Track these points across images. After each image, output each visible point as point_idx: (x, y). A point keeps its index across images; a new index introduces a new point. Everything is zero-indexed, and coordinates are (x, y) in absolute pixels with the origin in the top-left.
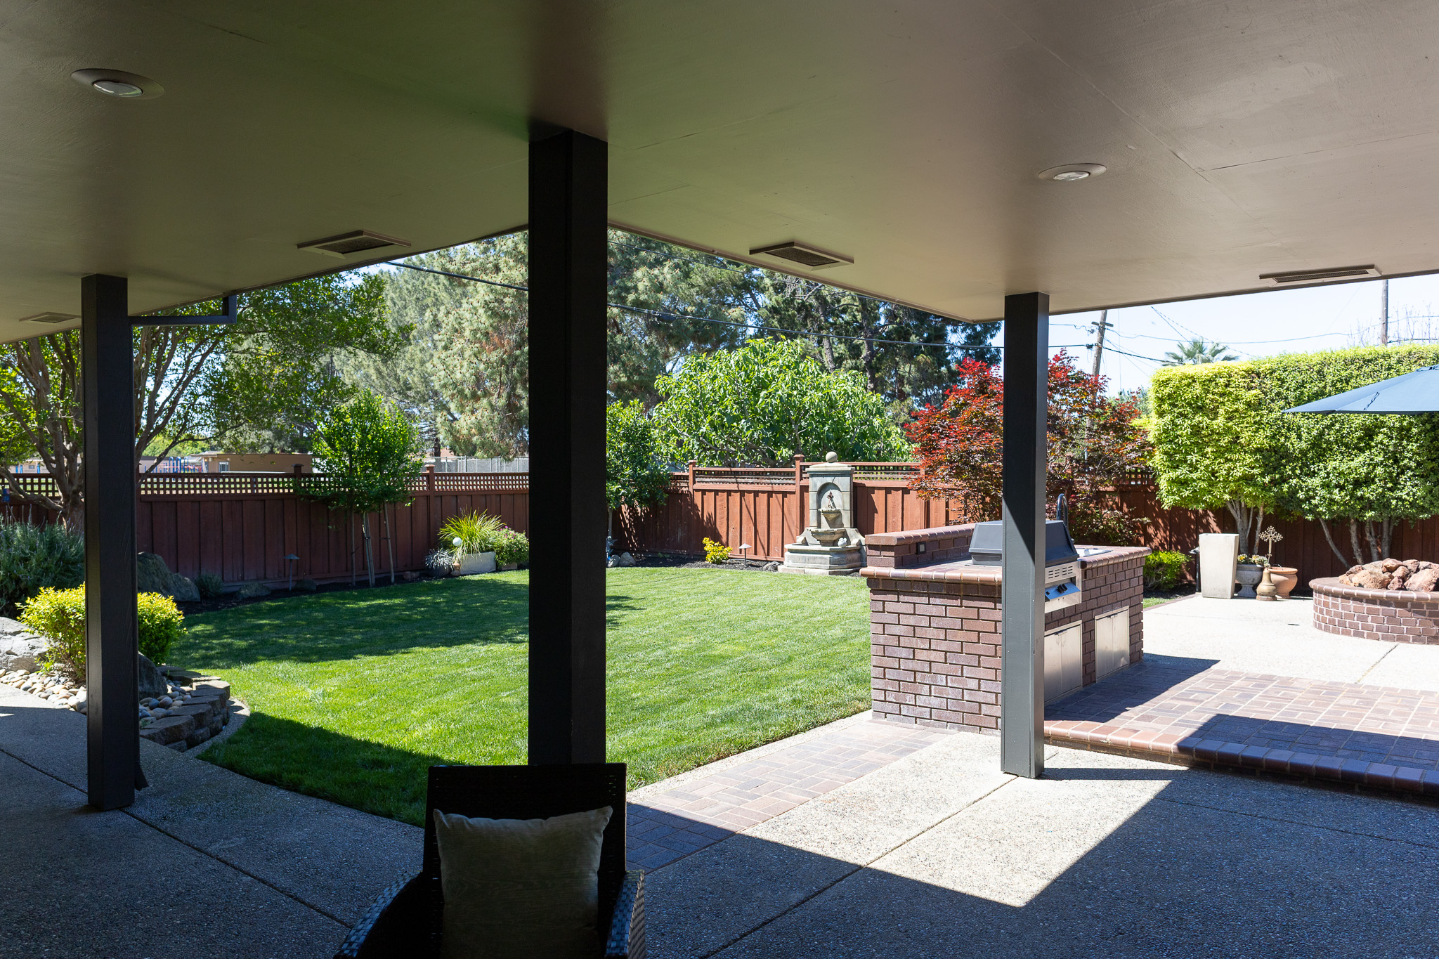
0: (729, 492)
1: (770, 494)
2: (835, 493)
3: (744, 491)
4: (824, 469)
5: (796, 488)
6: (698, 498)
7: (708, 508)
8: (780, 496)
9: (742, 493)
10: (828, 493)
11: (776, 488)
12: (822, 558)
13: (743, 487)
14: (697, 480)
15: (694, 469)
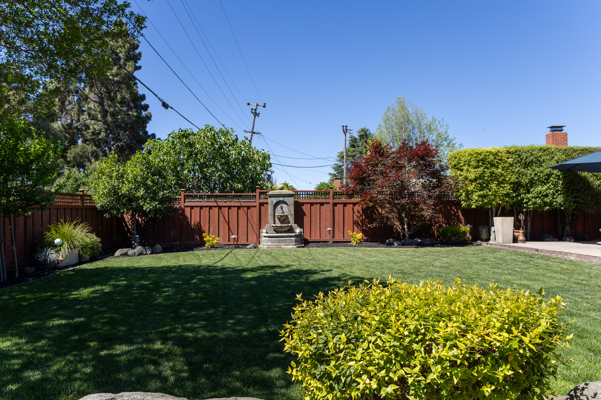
0: (210, 207)
1: (239, 208)
2: (284, 206)
3: (221, 206)
4: (279, 193)
5: (257, 204)
6: (187, 212)
7: (195, 217)
8: (245, 209)
9: (220, 207)
10: (280, 206)
11: (243, 204)
12: (290, 240)
13: (220, 204)
14: (186, 200)
15: (185, 194)
